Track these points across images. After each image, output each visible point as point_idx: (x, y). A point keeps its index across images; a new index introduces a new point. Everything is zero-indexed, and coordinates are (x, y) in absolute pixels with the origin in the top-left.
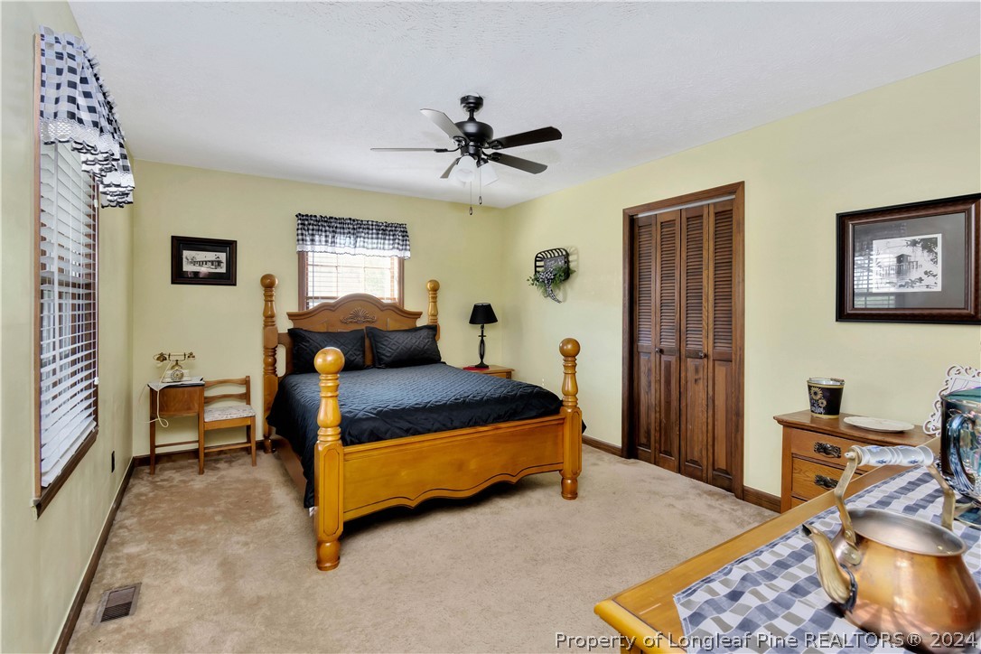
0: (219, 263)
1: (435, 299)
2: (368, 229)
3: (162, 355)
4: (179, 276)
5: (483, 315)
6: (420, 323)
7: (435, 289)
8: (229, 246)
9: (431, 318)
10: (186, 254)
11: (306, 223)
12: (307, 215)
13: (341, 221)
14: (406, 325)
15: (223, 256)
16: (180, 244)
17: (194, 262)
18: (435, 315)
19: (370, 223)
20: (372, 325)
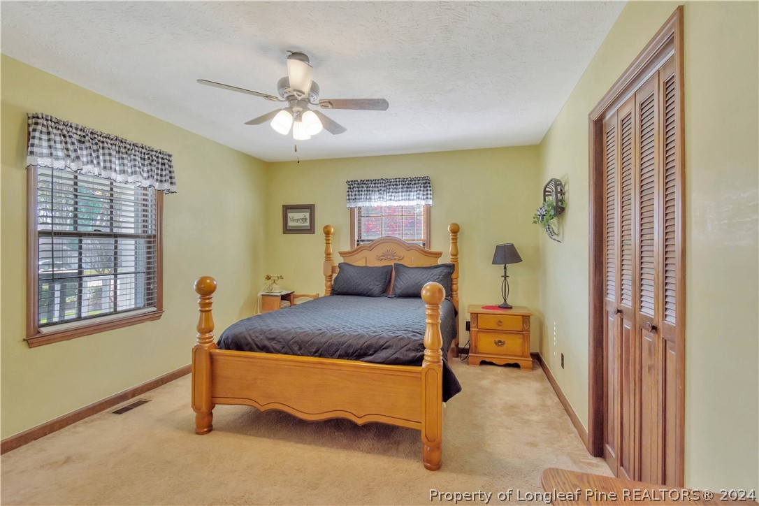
0: (306, 219)
1: (455, 241)
2: (397, 185)
3: (268, 276)
4: (287, 230)
5: (507, 255)
6: (440, 261)
7: (455, 231)
8: (311, 208)
9: (451, 257)
10: (290, 215)
11: (352, 187)
12: (352, 181)
13: (376, 182)
14: (429, 262)
15: (307, 215)
16: (287, 209)
17: (293, 220)
18: (455, 255)
19: (398, 180)
20: (400, 262)
